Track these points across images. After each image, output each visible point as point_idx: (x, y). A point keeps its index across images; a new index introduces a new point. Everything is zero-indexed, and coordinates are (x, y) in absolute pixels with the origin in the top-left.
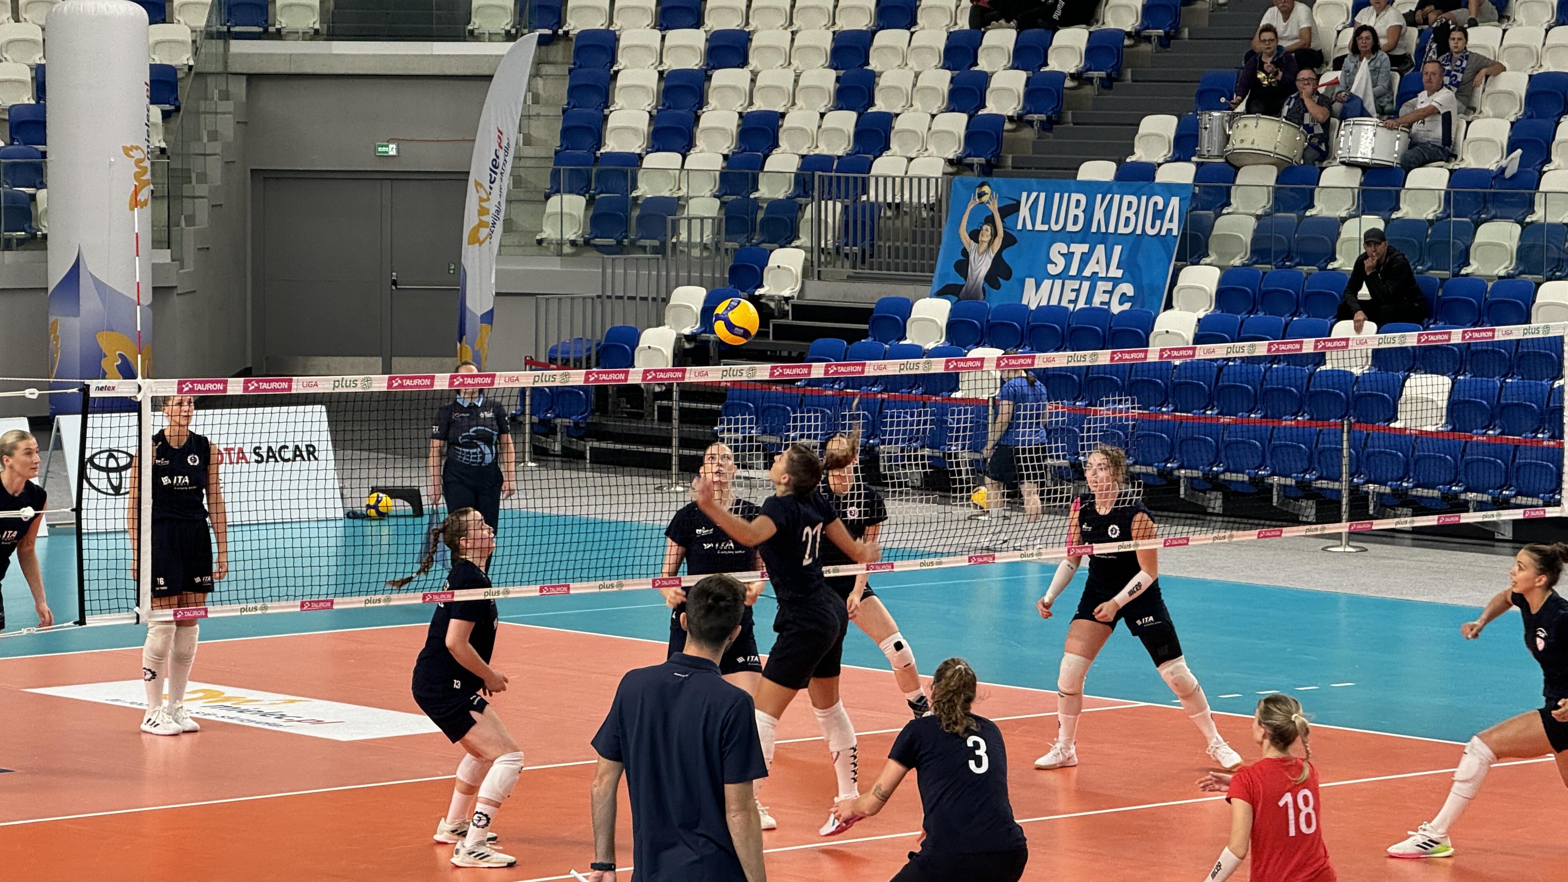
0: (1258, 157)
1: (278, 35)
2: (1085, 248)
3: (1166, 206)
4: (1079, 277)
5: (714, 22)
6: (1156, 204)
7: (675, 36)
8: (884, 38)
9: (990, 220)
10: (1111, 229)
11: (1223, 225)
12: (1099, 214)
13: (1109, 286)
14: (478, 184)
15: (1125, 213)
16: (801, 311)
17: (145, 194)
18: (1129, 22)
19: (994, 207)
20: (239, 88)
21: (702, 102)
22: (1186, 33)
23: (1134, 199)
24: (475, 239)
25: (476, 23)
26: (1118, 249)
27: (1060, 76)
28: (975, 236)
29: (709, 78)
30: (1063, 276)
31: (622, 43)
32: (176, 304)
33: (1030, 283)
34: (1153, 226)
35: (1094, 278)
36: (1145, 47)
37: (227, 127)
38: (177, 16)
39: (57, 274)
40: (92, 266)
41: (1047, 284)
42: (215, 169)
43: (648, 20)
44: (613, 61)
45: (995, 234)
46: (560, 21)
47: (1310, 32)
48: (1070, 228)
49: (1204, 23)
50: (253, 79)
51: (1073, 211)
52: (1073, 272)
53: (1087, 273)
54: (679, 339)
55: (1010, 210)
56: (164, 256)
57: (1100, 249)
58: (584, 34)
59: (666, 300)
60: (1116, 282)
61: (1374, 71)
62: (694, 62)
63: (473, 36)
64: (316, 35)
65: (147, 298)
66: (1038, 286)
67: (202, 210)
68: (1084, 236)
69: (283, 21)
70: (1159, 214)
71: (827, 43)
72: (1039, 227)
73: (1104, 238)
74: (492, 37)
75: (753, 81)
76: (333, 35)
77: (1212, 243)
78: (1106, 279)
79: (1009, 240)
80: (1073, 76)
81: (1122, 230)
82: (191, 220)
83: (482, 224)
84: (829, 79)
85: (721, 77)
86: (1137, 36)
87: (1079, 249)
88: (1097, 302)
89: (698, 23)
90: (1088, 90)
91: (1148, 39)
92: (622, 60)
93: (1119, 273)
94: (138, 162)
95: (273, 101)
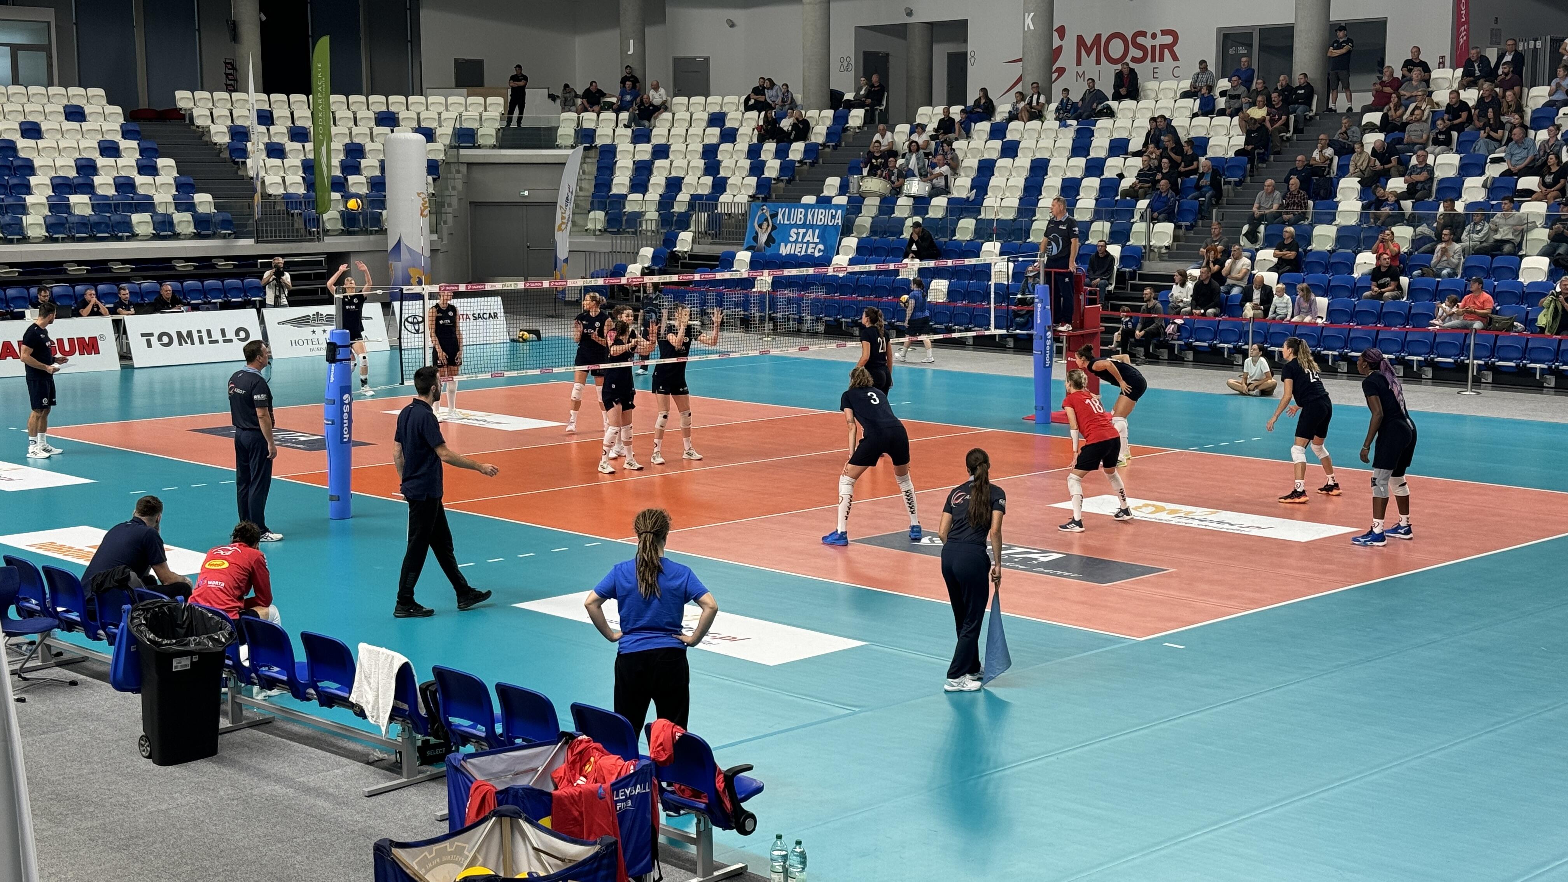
0: (872, 194)
1: (479, 147)
2: (804, 230)
3: (836, 213)
4: (802, 242)
5: (654, 141)
6: (832, 212)
7: (640, 147)
8: (724, 147)
9: (766, 220)
10: (815, 223)
11: (859, 221)
12: (809, 217)
13: (814, 246)
14: (561, 207)
15: (820, 216)
16: (692, 257)
17: (426, 212)
18: (821, 140)
19: (768, 215)
20: (464, 169)
21: (650, 173)
22: (843, 144)
23: (823, 211)
24: (560, 229)
25: (559, 142)
26: (817, 231)
27: (794, 162)
28: (760, 226)
29: (653, 163)
30: (796, 242)
31: (618, 150)
32: (440, 256)
33: (783, 245)
34: (831, 222)
35: (808, 243)
36: (827, 150)
37: (459, 184)
38: (438, 140)
39: (391, 244)
40: (405, 241)
41: (789, 245)
42: (455, 201)
43: (629, 140)
44: (615, 156)
45: (768, 225)
46: (593, 141)
47: (892, 143)
48: (798, 222)
49: (851, 140)
50: (469, 165)
51: (799, 216)
52: (800, 240)
53: (805, 240)
54: (643, 268)
55: (774, 216)
56: (435, 237)
57: (810, 231)
58: (603, 146)
59: (637, 253)
60: (817, 244)
61: (918, 159)
62: (647, 157)
63: (558, 147)
64: (494, 147)
65: (427, 254)
66: (786, 246)
67: (450, 218)
68: (804, 225)
69: (481, 141)
70: (833, 217)
71: (700, 149)
72: (786, 222)
73: (812, 227)
74: (566, 147)
75: (671, 164)
76: (501, 147)
77: (854, 228)
78: (813, 243)
79: (774, 228)
80: (799, 162)
81: (819, 223)
82: (445, 222)
83: (563, 223)
84: (701, 163)
85: (658, 163)
86: (824, 145)
87: (802, 231)
88: (809, 252)
89: (649, 141)
90: (805, 167)
91: (829, 146)
92: (618, 156)
93: (818, 241)
94: (423, 199)
95: (477, 174)
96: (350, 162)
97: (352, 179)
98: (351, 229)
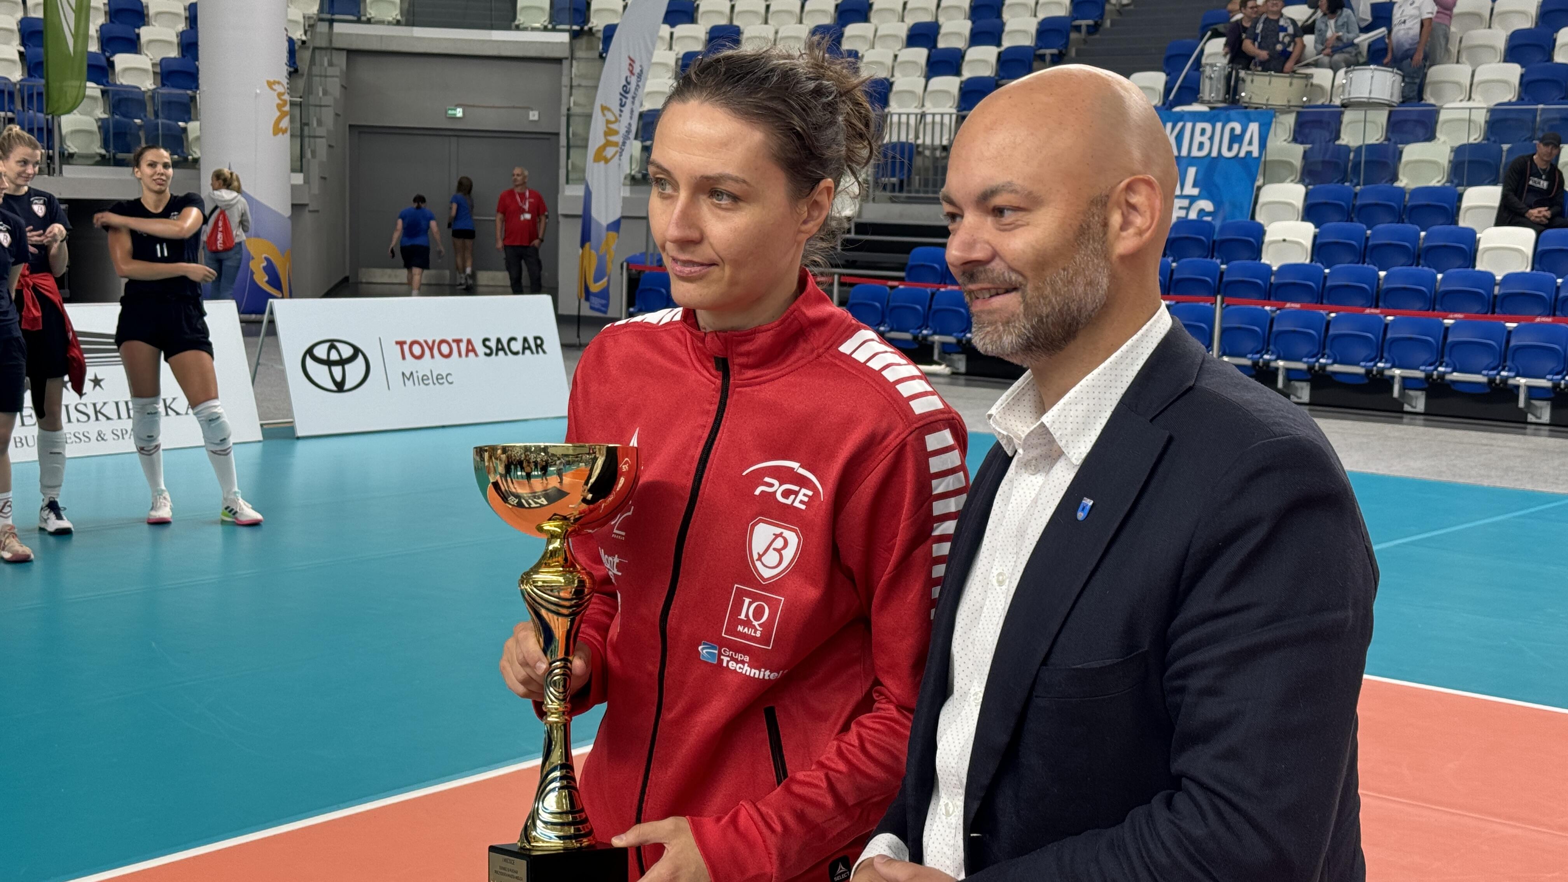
1: (369, 21)
3: (1244, 131)
5: (708, 20)
6: (1233, 130)
7: (680, 29)
8: (852, 30)
10: (1184, 153)
13: (1186, 203)
14: (604, 109)
15: (1198, 138)
16: (862, 228)
17: (285, 123)
20: (341, 60)
22: (1109, 22)
23: (1208, 127)
24: (600, 157)
25: (521, 19)
26: (1192, 172)
27: (1027, 49)
32: (307, 217)
34: (1230, 149)
37: (335, 86)
42: (328, 116)
46: (587, 20)
50: (353, 52)
56: (298, 179)
60: (1193, 199)
63: (518, 28)
64: (398, 23)
65: (286, 212)
67: (321, 146)
69: (372, 12)
70: (1236, 139)
71: (805, 34)
74: (534, 29)
76: (411, 23)
80: (1034, 51)
81: (1195, 153)
82: (315, 154)
83: (608, 144)
86: (1070, 23)
89: (695, 21)
91: (1077, 26)
93: (1196, 192)
94: (280, 95)
95: (367, 72)
96: (119, 30)
97: (122, 60)
98: (120, 156)
